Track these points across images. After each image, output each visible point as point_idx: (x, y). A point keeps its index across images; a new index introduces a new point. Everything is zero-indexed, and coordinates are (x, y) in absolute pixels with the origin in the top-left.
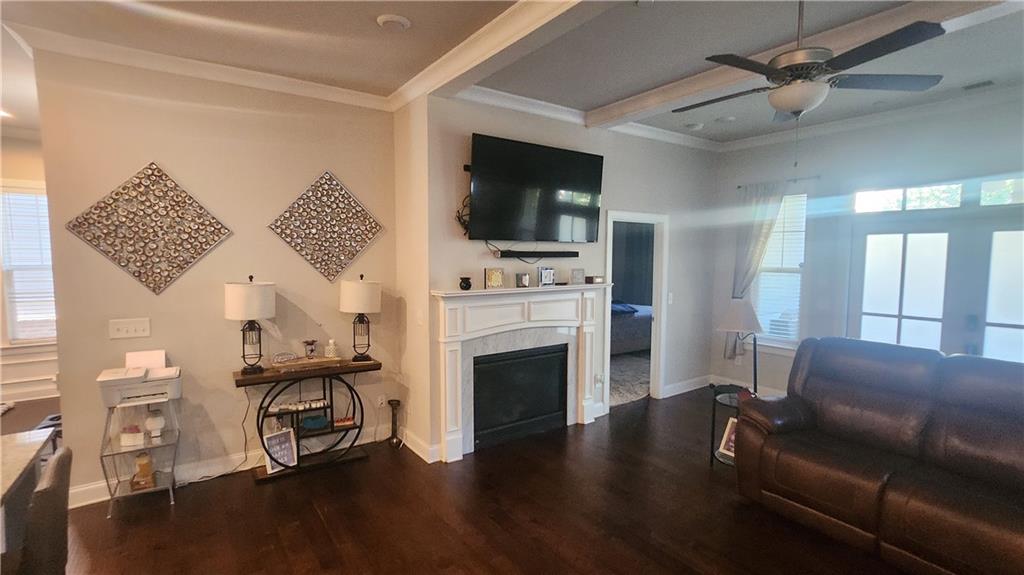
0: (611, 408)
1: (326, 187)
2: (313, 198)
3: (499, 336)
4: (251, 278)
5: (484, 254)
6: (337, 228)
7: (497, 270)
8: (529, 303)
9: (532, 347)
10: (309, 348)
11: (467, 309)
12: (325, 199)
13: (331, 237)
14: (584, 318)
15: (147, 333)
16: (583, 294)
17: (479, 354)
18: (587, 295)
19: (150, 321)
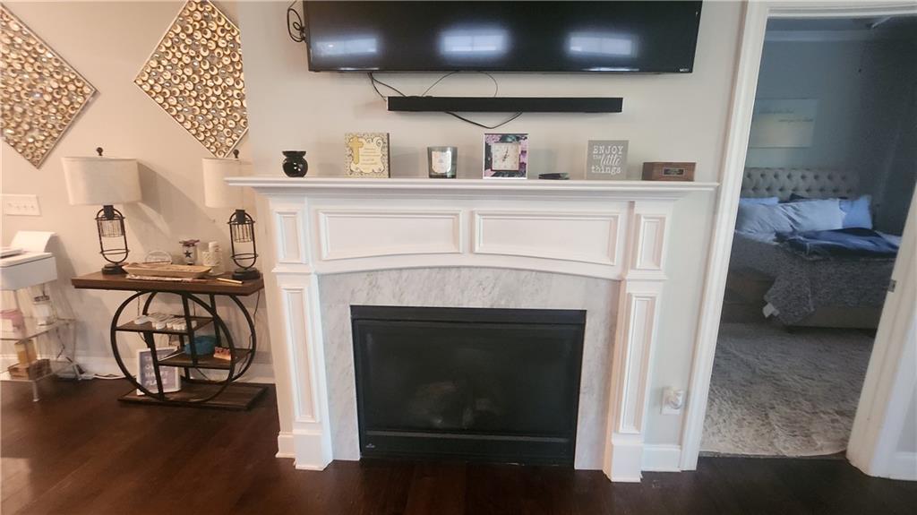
0: (703, 460)
1: (199, 16)
2: (183, 36)
3: (405, 274)
4: (100, 151)
5: (370, 106)
6: (220, 81)
7: (370, 138)
8: (472, 214)
9: (487, 306)
10: (186, 249)
11: (322, 216)
12: (198, 35)
13: (213, 95)
14: (629, 260)
15: (36, 212)
16: (632, 204)
17: (361, 301)
18: (642, 208)
19: (37, 198)
